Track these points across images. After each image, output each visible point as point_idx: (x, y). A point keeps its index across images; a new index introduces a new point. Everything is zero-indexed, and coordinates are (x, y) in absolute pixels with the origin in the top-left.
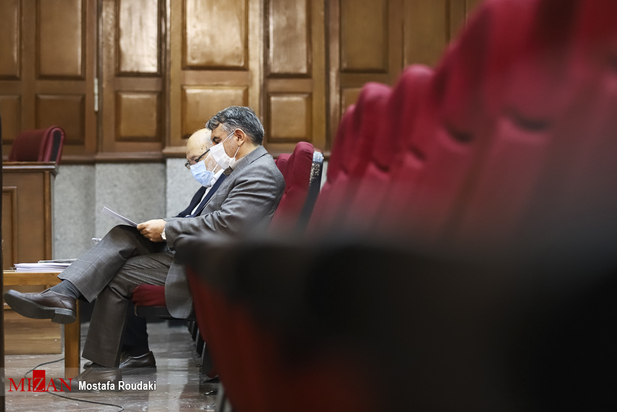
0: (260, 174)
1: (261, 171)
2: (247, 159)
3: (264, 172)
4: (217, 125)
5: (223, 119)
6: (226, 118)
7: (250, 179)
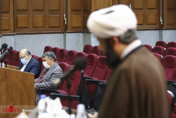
0: (59, 71)
1: (59, 70)
2: (53, 66)
3: (60, 71)
4: (45, 57)
5: (47, 55)
6: (48, 55)
7: (57, 73)
